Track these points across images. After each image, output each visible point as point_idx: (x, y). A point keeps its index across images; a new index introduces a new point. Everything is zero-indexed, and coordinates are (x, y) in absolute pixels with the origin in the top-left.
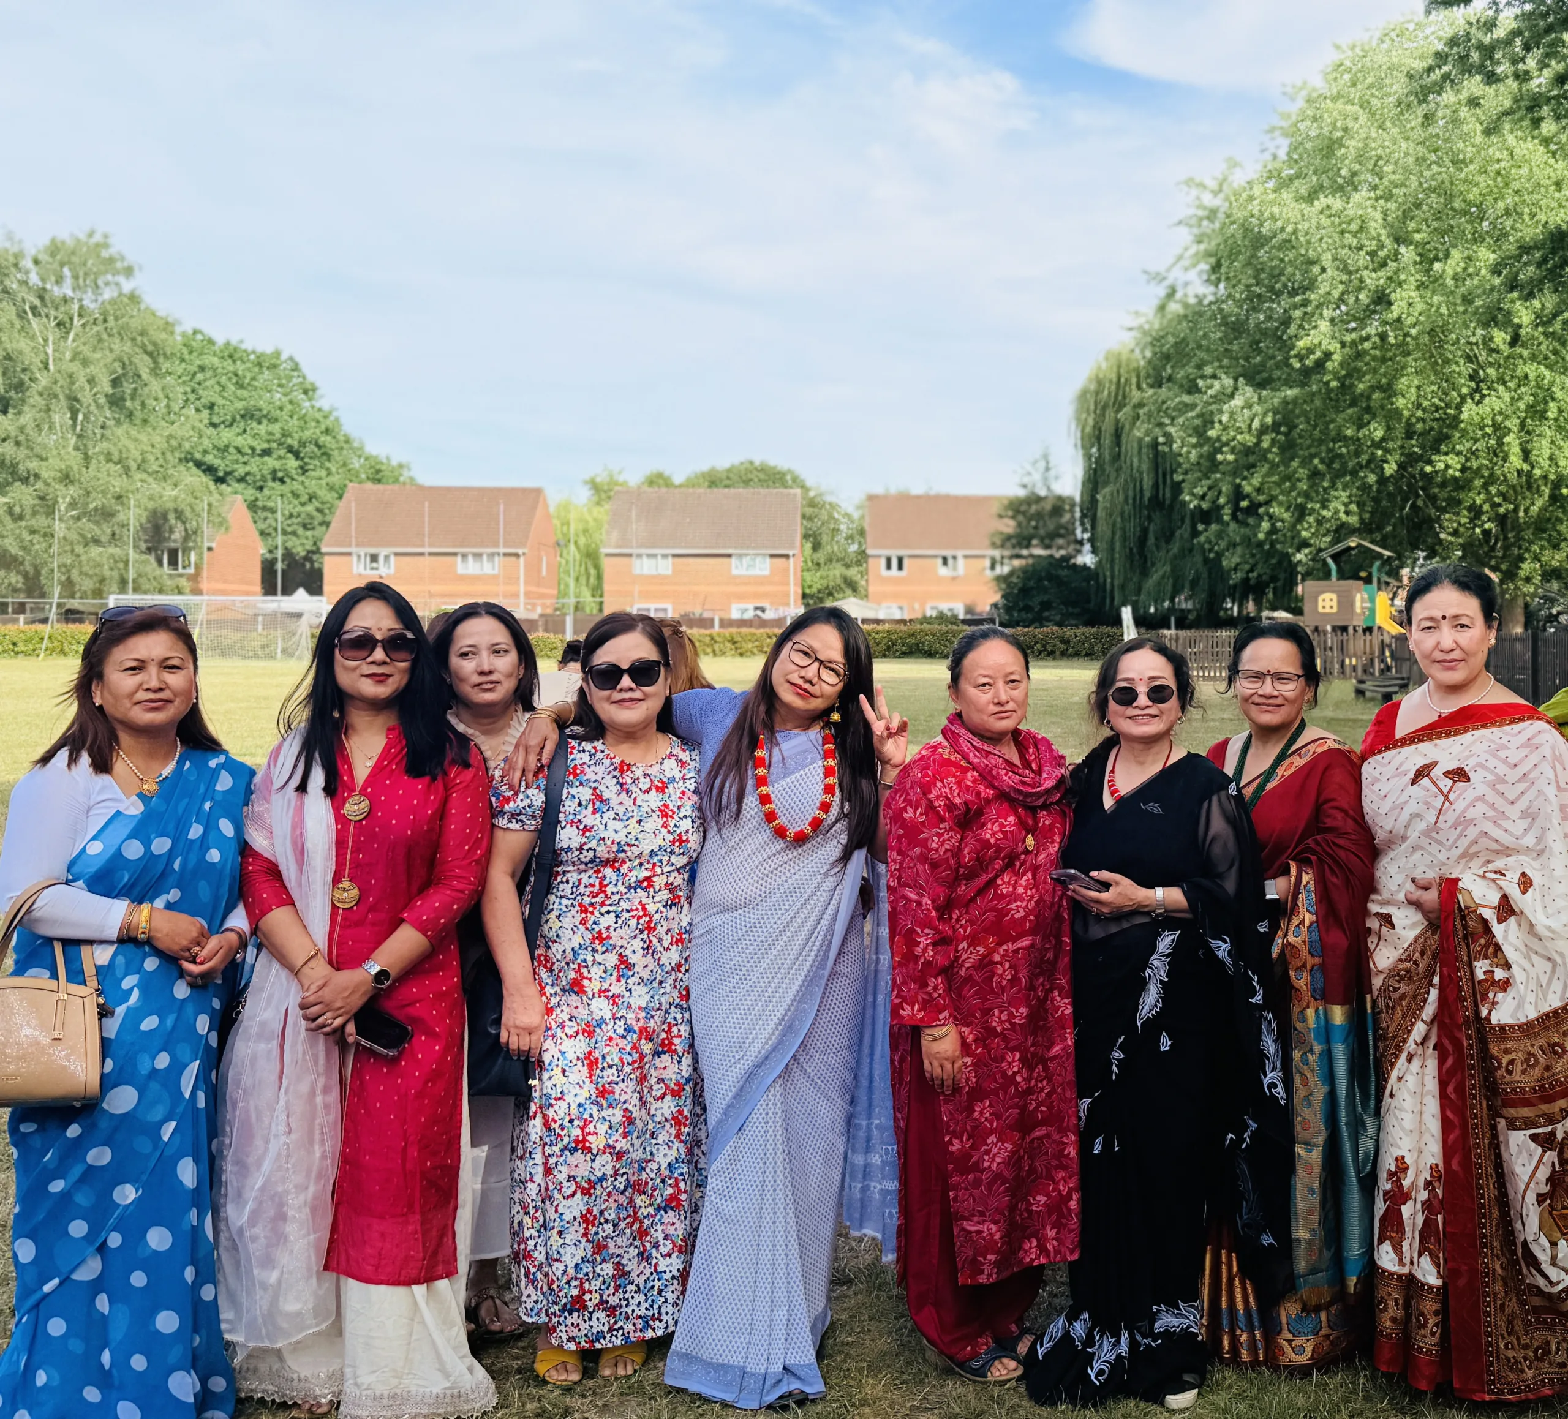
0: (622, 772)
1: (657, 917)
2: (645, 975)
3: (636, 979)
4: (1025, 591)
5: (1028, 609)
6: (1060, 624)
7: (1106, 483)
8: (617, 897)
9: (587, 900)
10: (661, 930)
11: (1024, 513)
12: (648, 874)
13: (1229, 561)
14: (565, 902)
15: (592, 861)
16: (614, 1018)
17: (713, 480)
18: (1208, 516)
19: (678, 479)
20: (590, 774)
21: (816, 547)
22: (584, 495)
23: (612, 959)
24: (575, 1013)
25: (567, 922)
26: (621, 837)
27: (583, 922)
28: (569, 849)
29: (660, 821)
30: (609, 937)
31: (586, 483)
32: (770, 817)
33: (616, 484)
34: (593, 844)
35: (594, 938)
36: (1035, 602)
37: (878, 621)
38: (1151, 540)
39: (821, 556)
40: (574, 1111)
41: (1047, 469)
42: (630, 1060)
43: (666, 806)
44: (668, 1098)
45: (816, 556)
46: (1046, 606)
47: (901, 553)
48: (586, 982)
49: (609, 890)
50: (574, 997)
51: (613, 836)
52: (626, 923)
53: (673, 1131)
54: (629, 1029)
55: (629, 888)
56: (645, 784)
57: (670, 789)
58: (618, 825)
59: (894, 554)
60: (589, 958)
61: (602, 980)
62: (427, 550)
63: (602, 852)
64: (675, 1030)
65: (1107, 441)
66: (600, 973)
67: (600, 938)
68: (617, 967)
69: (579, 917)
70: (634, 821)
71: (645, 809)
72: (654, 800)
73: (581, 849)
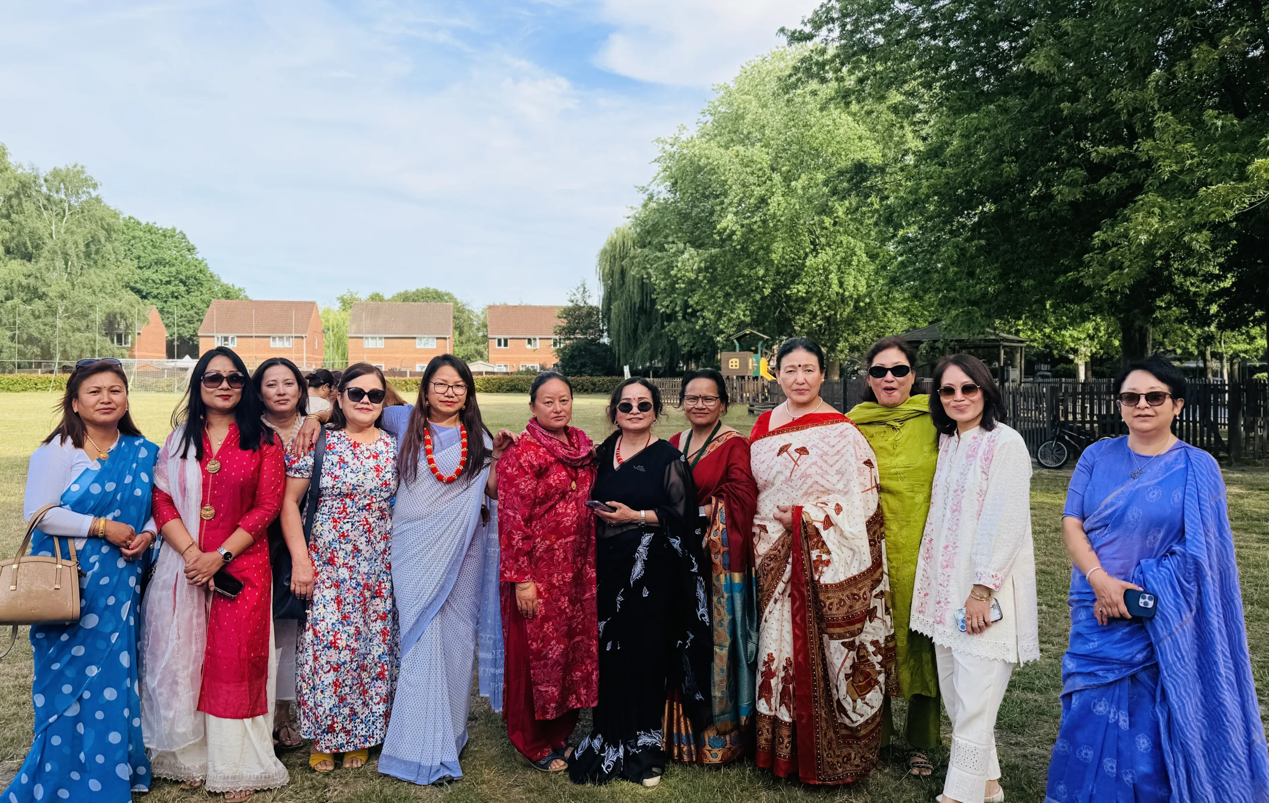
0: (355, 447)
1: (373, 525)
2: (367, 555)
3: (362, 558)
4: (572, 357)
5: (574, 367)
6: (591, 375)
7: (616, 300)
8: (352, 514)
9: (336, 516)
10: (376, 532)
11: (572, 316)
12: (369, 502)
13: (682, 341)
14: (325, 516)
15: (339, 494)
16: (351, 578)
17: (406, 298)
18: (670, 317)
19: (387, 296)
20: (338, 448)
21: (461, 334)
22: (338, 305)
23: (349, 547)
24: (330, 575)
25: (326, 527)
26: (354, 482)
27: (335, 527)
28: (327, 488)
29: (375, 474)
30: (348, 536)
31: (338, 299)
32: (434, 470)
33: (355, 299)
34: (340, 485)
35: (340, 536)
36: (578, 363)
37: (493, 373)
38: (640, 331)
39: (463, 338)
40: (330, 627)
41: (584, 292)
42: (359, 600)
43: (378, 466)
44: (379, 621)
45: (461, 338)
46: (584, 365)
47: (506, 337)
48: (336, 559)
49: (348, 510)
50: (330, 567)
51: (350, 481)
52: (357, 528)
53: (381, 639)
54: (358, 584)
55: (359, 509)
56: (367, 454)
57: (380, 457)
58: (353, 475)
59: (502, 337)
60: (338, 547)
61: (345, 558)
62: (254, 335)
63: (344, 489)
64: (383, 585)
65: (617, 276)
66: (343, 554)
67: (343, 535)
68: (352, 551)
69: (332, 525)
70: (361, 473)
71: (367, 467)
72: (372, 463)
73: (333, 488)
